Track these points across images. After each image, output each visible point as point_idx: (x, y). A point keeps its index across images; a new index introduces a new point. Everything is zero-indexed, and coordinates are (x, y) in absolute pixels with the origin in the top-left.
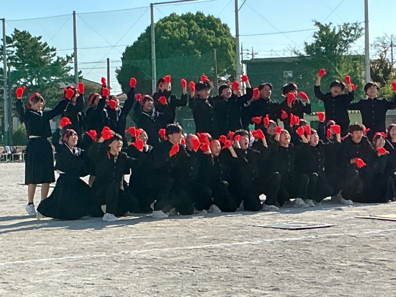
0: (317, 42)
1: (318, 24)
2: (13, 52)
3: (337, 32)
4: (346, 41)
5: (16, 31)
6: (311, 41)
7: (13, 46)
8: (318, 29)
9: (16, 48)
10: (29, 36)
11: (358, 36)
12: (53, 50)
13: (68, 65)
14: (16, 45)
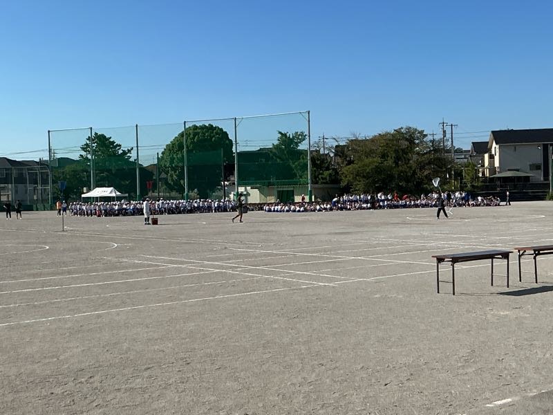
0: (280, 143)
1: (280, 133)
2: (94, 147)
3: (291, 137)
4: (297, 142)
5: (96, 134)
7: (94, 143)
8: (280, 136)
10: (105, 137)
12: (120, 146)
13: (128, 154)
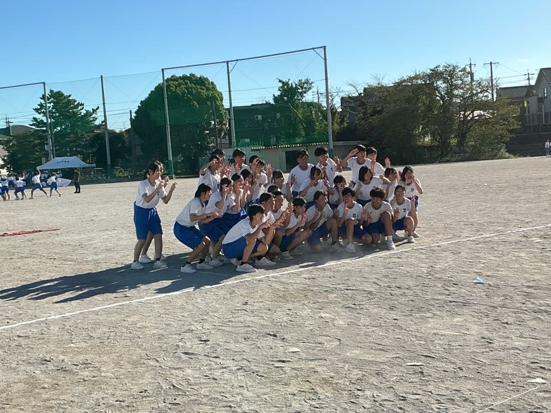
0: (281, 93)
2: (49, 107)
4: (301, 92)
5: (52, 91)
6: (278, 93)
7: (50, 103)
8: (281, 85)
9: (52, 104)
10: (63, 95)
11: (310, 88)
12: (82, 105)
13: (94, 115)
14: (52, 102)
